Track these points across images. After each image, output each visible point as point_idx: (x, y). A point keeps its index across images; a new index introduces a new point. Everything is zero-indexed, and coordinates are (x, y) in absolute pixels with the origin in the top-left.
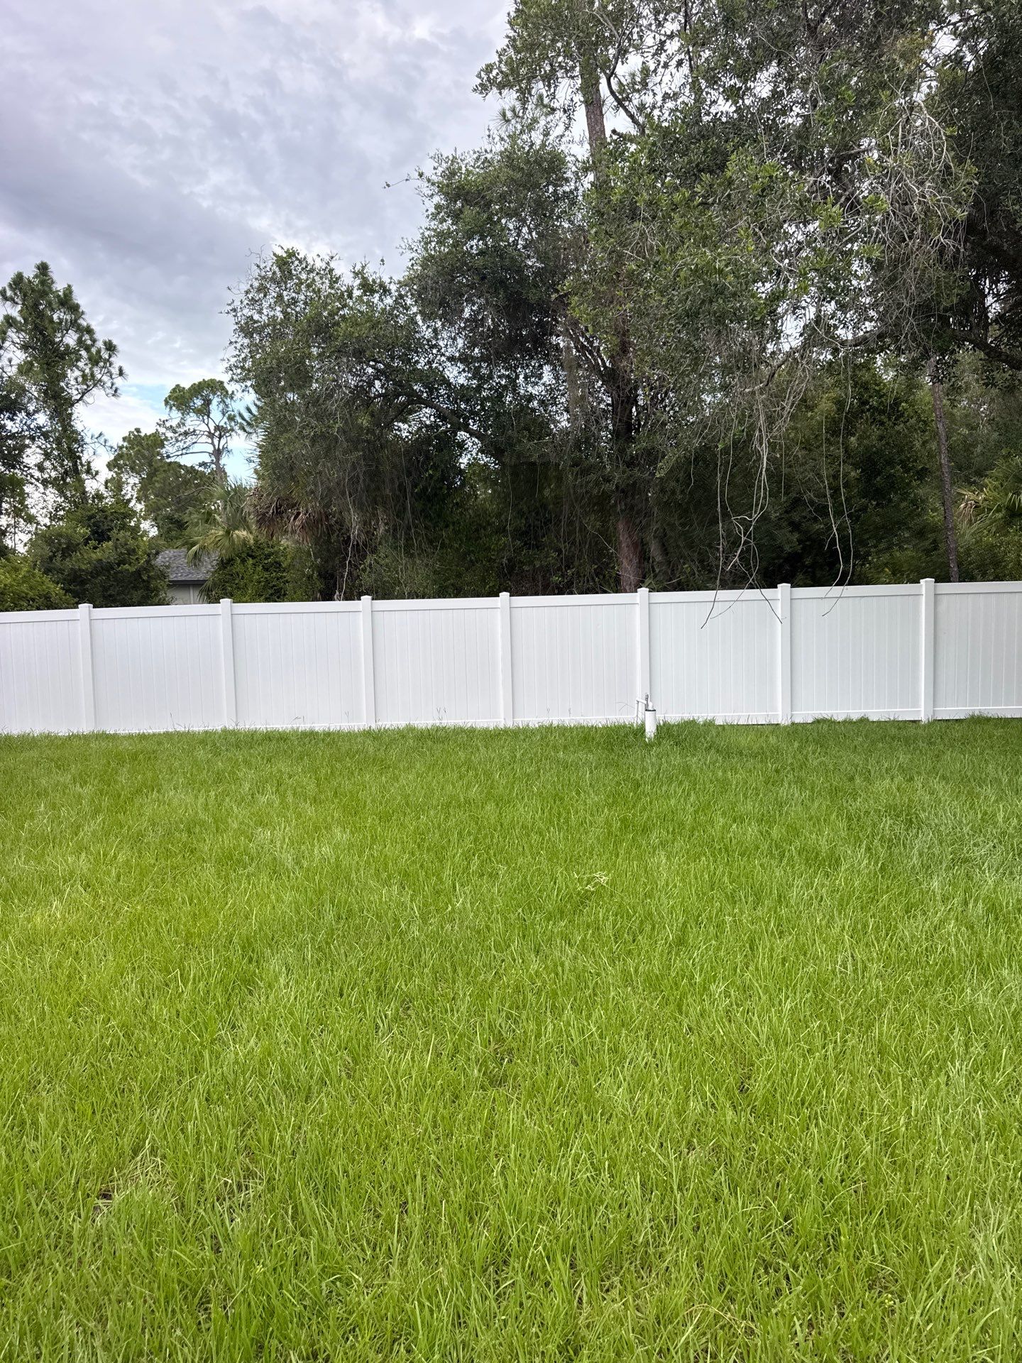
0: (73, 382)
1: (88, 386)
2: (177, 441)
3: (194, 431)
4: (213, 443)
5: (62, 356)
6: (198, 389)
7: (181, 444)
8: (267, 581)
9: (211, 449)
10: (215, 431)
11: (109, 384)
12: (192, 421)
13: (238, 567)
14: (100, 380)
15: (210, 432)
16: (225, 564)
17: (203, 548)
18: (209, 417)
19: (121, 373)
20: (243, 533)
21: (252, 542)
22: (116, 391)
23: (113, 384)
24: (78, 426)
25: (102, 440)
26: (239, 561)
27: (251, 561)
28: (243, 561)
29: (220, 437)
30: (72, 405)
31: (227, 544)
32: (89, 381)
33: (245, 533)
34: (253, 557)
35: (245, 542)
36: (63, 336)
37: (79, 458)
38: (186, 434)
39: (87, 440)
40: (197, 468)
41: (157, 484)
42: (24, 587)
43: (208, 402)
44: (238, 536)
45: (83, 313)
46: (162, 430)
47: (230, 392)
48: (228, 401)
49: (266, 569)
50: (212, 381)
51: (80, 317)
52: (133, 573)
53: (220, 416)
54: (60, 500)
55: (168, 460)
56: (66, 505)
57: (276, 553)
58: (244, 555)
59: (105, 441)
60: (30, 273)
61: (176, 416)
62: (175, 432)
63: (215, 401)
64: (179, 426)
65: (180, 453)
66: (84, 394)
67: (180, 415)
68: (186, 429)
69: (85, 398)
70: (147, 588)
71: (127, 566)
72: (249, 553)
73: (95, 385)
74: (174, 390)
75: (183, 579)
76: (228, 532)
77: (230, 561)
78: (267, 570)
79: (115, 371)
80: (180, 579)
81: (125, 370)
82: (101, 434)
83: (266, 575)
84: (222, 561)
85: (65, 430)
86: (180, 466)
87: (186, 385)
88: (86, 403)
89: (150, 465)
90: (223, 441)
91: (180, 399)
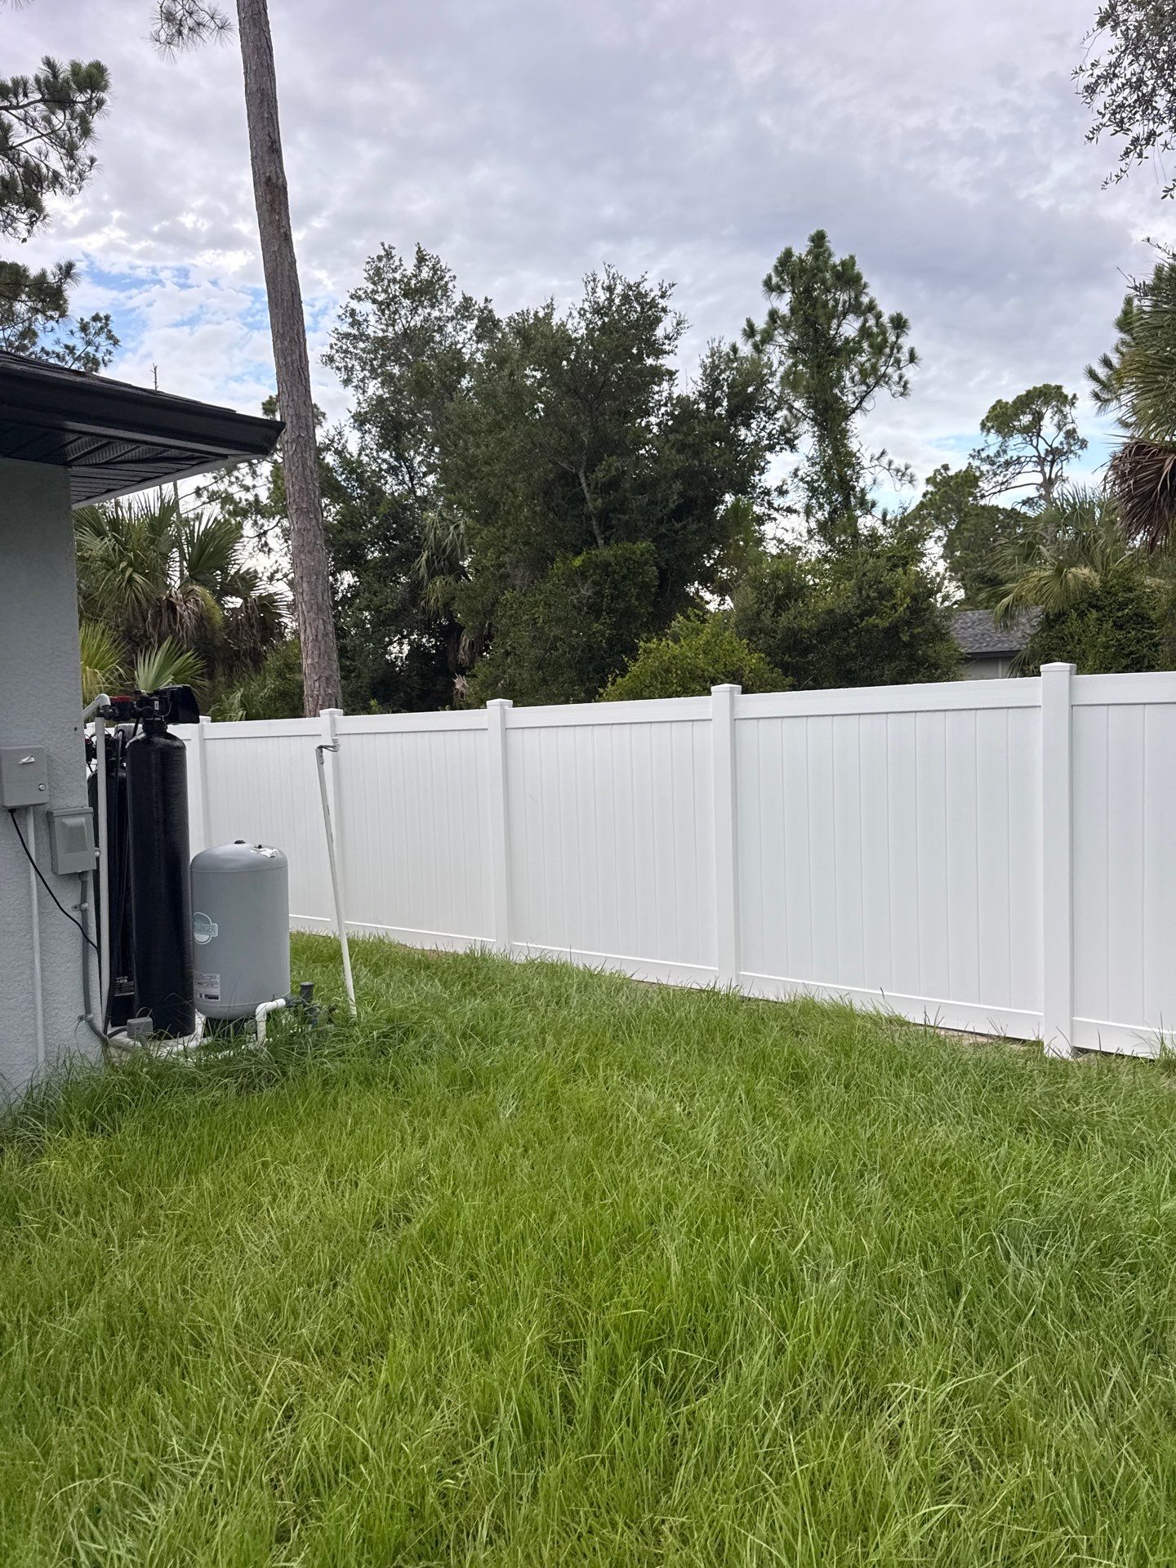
0: (849, 384)
1: (868, 387)
2: (995, 474)
3: (1019, 458)
4: (1042, 472)
5: (837, 352)
6: (1025, 402)
7: (1000, 479)
8: (1121, 646)
9: (1039, 479)
10: (1047, 455)
11: (896, 378)
12: (1017, 446)
13: (1073, 625)
14: (884, 375)
15: (1039, 457)
16: (1051, 621)
17: (1019, 599)
18: (1039, 435)
19: (912, 358)
20: (1084, 572)
21: (1097, 584)
22: (905, 387)
23: (901, 377)
24: (853, 445)
25: (885, 461)
26: (1074, 615)
27: (1094, 614)
28: (1082, 615)
29: (1053, 462)
30: (847, 418)
31: (1057, 589)
32: (872, 378)
33: (1086, 571)
34: (1098, 608)
35: (1085, 585)
36: (839, 325)
37: (853, 488)
38: (1008, 464)
39: (865, 463)
40: (1018, 507)
41: (966, 534)
42: (701, 661)
43: (1038, 417)
44: (1075, 576)
45: (865, 286)
46: (976, 463)
47: (1070, 397)
48: (1067, 409)
49: (1119, 626)
50: (1046, 386)
51: (861, 292)
52: (886, 631)
53: (1055, 429)
54: (825, 549)
55: (982, 502)
56: (833, 555)
57: (1139, 598)
58: (1083, 606)
59: (890, 463)
60: (801, 249)
61: (994, 439)
62: (993, 463)
63: (1048, 414)
64: (998, 454)
65: (998, 488)
66: (862, 399)
67: (1000, 439)
68: (1007, 457)
69: (864, 404)
70: (911, 657)
71: (874, 620)
72: (1090, 601)
73: (877, 384)
74: (994, 408)
75: (990, 650)
76: (1059, 571)
77: (1061, 617)
78: (1121, 628)
79: (904, 356)
80: (985, 650)
81: (918, 352)
82: (883, 453)
83: (1120, 635)
84: (1047, 616)
85: (836, 452)
86: (997, 509)
87: (1010, 399)
88: (865, 411)
89: (959, 510)
90: (1056, 469)
91: (1001, 419)
